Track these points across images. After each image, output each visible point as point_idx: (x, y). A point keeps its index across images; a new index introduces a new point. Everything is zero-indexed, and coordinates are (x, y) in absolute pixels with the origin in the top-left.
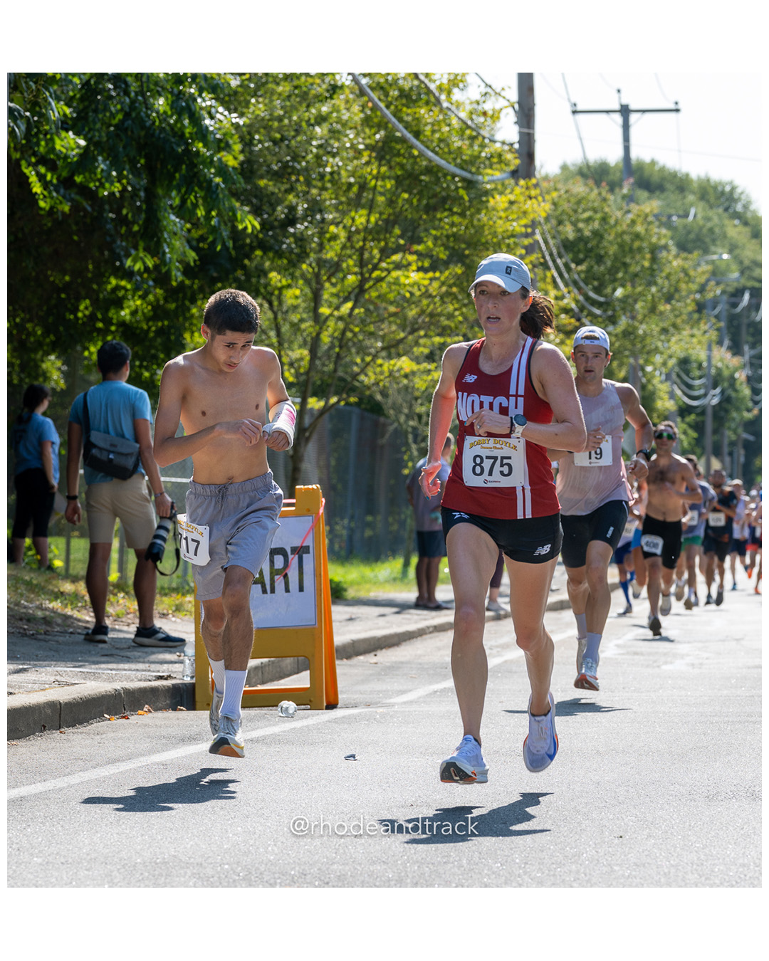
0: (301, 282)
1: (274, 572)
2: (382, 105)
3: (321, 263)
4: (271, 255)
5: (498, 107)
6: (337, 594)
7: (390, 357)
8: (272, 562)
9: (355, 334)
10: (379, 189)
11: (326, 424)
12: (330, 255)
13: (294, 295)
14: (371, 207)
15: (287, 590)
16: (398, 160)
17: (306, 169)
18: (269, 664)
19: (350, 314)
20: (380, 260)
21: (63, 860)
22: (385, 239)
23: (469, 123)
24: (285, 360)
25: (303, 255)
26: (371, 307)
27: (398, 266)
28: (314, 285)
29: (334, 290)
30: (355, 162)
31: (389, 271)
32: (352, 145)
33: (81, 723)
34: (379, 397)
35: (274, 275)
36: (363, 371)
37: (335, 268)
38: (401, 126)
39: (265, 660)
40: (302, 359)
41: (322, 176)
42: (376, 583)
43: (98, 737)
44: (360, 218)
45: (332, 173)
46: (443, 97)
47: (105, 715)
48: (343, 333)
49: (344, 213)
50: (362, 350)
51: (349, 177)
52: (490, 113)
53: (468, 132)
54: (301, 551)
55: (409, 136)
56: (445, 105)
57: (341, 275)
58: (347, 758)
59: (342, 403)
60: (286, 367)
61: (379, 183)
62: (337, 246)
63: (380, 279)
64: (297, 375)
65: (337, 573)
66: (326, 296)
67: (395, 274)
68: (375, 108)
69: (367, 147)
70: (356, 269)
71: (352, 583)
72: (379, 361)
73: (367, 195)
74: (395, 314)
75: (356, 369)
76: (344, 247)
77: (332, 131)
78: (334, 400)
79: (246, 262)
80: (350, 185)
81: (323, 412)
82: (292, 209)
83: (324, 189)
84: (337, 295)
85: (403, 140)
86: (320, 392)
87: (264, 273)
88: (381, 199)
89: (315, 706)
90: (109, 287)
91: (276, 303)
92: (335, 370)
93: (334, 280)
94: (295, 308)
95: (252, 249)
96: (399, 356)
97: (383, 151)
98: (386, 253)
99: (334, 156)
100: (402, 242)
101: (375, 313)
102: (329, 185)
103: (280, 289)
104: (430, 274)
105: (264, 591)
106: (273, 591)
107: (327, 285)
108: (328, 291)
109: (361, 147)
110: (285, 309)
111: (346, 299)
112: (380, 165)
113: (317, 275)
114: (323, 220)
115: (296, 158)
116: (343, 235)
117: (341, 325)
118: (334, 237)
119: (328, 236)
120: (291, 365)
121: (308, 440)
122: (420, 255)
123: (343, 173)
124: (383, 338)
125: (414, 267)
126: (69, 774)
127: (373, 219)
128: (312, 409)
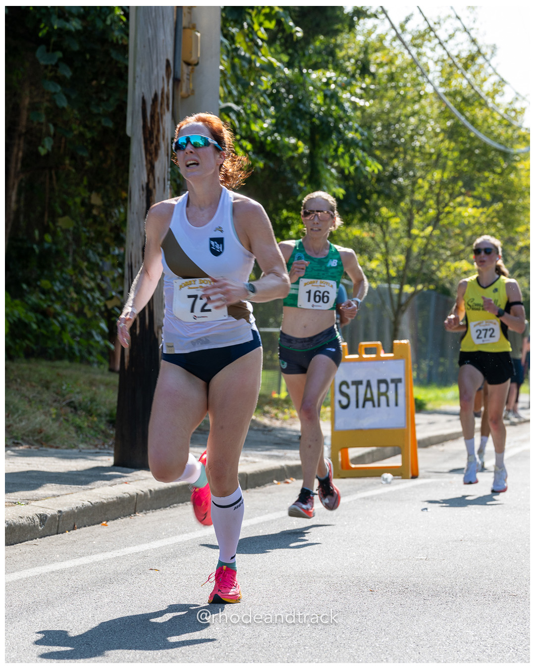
0: (400, 214)
1: (380, 394)
2: (451, 105)
3: (412, 202)
4: (382, 197)
5: (523, 106)
6: (420, 407)
7: (455, 261)
8: (379, 388)
9: (433, 247)
10: (450, 157)
11: (415, 301)
12: (419, 197)
13: (396, 223)
14: (444, 168)
15: (388, 405)
16: (461, 139)
17: (405, 144)
18: (376, 451)
19: (431, 235)
20: (450, 201)
21: (245, 572)
22: (453, 188)
23: (505, 116)
24: (390, 262)
25: (402, 198)
26: (444, 230)
27: (460, 205)
28: (409, 216)
29: (421, 219)
30: (435, 140)
31: (454, 208)
32: (433, 129)
33: (259, 486)
34: (448, 285)
35: (384, 210)
36: (438, 269)
37: (421, 206)
38: (463, 118)
39: (374, 448)
40: (399, 262)
41: (413, 149)
42: (445, 400)
43: (270, 495)
44: (437, 175)
45: (421, 147)
46: (490, 100)
47: (275, 482)
48: (426, 245)
49: (427, 172)
50: (438, 256)
51: (430, 148)
52: (518, 110)
53: (505, 122)
54: (396, 381)
55: (468, 124)
56: (490, 105)
57: (425, 210)
58: (423, 510)
59: (425, 289)
60: (391, 266)
61: (450, 153)
62: (423, 191)
63: (449, 213)
64: (398, 271)
65: (419, 393)
66: (415, 223)
67: (459, 209)
68: (447, 106)
69: (443, 130)
70: (435, 206)
71: (430, 401)
72: (448, 264)
73: (441, 161)
74: (458, 235)
75: (434, 268)
76: (427, 193)
77: (420, 120)
78: (420, 287)
79: (367, 201)
80: (431, 154)
81: (413, 294)
82: (395, 169)
83: (414, 157)
84: (423, 223)
85: (464, 126)
86: (412, 282)
87: (377, 208)
88: (450, 163)
89: (404, 477)
90: (283, 217)
91: (384, 227)
92: (421, 269)
93: (421, 213)
94: (396, 230)
95: (371, 193)
96: (461, 259)
97: (453, 133)
98: (453, 196)
99: (421, 135)
100: (463, 190)
101: (446, 234)
102: (418, 154)
103: (388, 218)
104: (481, 210)
105: (374, 406)
106: (379, 405)
107: (416, 216)
108: (418, 219)
109: (438, 130)
110: (390, 230)
111: (429, 225)
112: (450, 143)
113: (410, 211)
114: (414, 176)
115: (399, 137)
116: (426, 186)
117: (425, 241)
118: (421, 187)
119: (417, 186)
120: (394, 265)
121: (403, 312)
122: (474, 197)
123: (427, 146)
124: (450, 249)
125: (471, 205)
126: (251, 518)
127: (446, 175)
128: (406, 293)
